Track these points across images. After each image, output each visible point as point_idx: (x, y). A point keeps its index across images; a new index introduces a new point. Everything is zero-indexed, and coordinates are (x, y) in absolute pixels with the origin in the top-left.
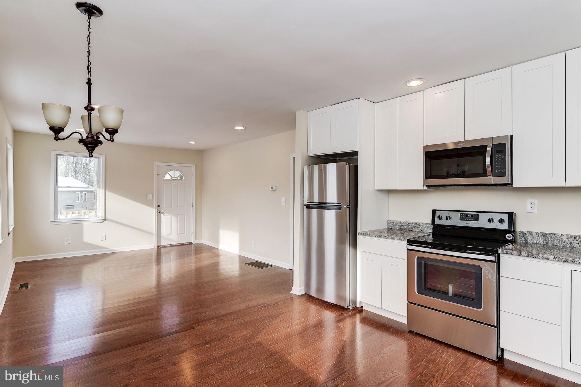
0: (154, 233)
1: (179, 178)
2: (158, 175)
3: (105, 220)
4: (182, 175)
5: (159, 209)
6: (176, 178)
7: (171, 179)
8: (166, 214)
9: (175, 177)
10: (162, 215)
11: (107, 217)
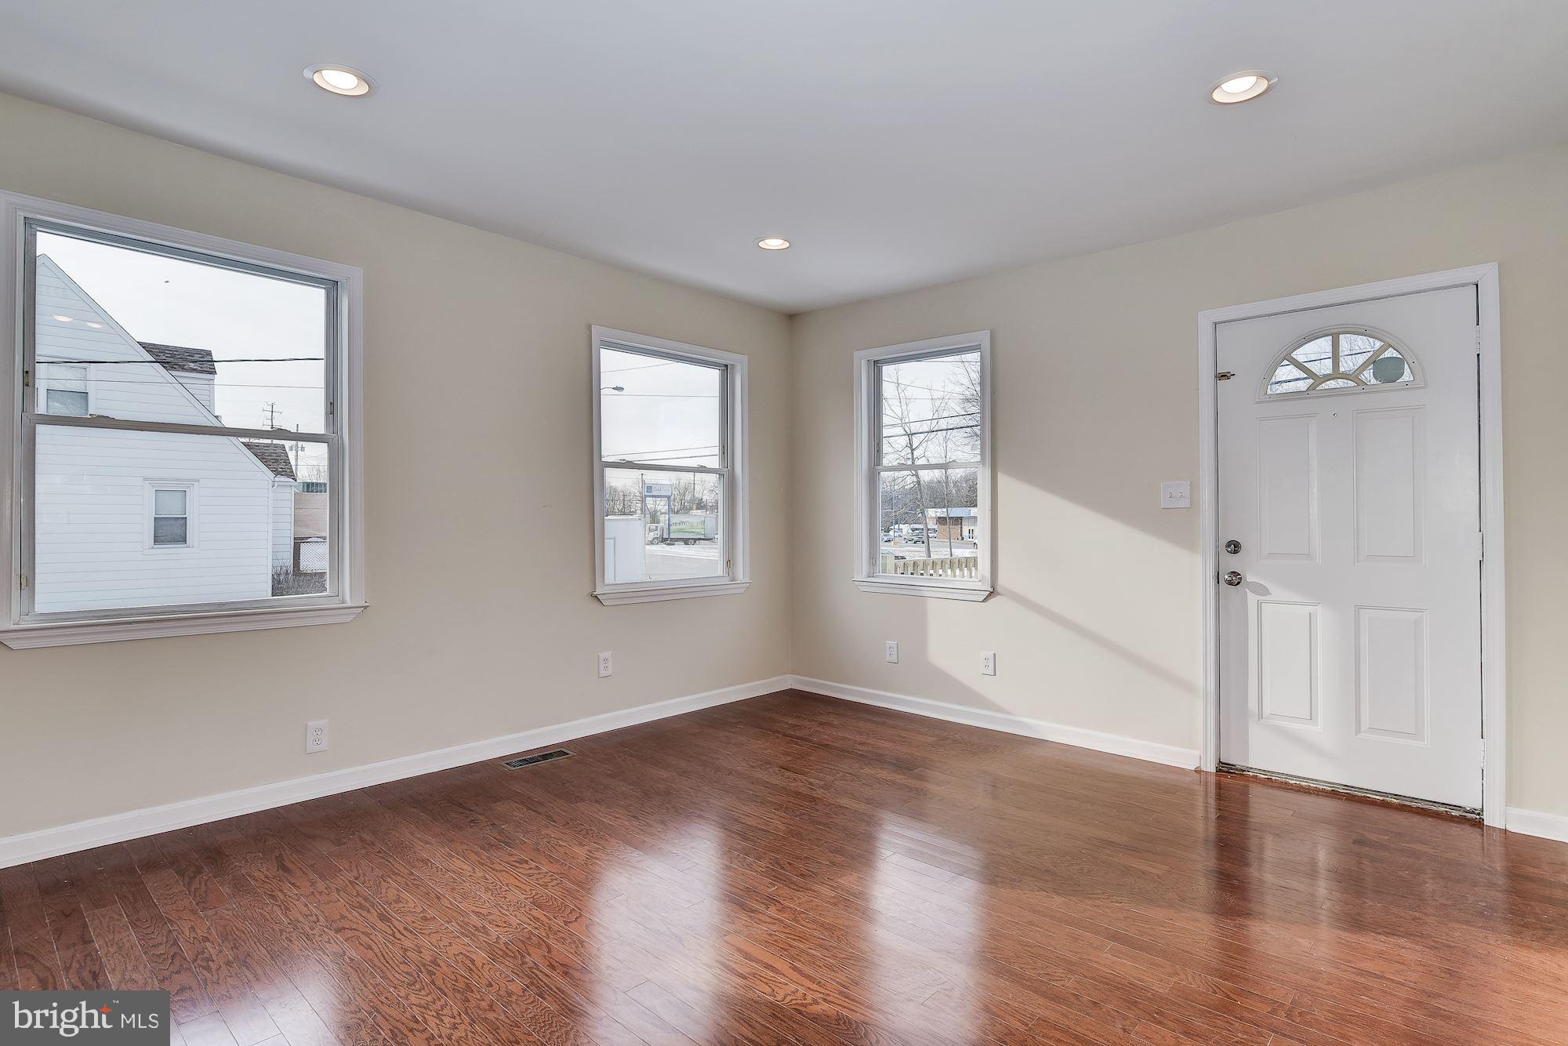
0: (1201, 683)
1: (1368, 375)
2: (1224, 376)
3: (992, 594)
4: (1390, 353)
5: (1232, 563)
6: (1345, 376)
7: (1311, 388)
8: (1277, 592)
9: (1336, 375)
10: (1252, 599)
11: (1003, 581)
